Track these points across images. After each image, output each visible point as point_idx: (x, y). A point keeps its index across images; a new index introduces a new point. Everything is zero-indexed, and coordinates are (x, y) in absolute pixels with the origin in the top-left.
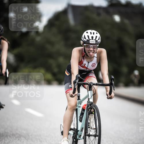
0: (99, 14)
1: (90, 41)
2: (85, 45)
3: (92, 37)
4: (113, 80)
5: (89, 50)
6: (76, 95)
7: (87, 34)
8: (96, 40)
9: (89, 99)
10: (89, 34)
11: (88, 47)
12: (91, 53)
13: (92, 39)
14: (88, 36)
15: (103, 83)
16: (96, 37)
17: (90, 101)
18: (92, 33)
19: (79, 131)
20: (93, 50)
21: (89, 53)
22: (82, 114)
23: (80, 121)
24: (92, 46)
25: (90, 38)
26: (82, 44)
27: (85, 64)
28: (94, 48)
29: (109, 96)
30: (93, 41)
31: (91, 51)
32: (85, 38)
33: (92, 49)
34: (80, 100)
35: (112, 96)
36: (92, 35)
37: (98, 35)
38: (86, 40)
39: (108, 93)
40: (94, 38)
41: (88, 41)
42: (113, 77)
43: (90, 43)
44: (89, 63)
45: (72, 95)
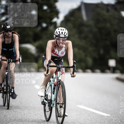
0: (108, 11)
1: (61, 35)
2: (57, 38)
3: (62, 33)
4: (75, 64)
5: (60, 42)
6: (49, 75)
7: (59, 30)
8: (65, 35)
9: (58, 77)
10: (60, 30)
11: (59, 40)
12: (61, 44)
13: (62, 34)
14: (59, 32)
15: (69, 65)
16: (65, 32)
17: (59, 79)
18: (62, 30)
19: (52, 101)
20: (63, 42)
21: (60, 44)
22: (54, 88)
23: (53, 93)
24: (62, 39)
25: (61, 33)
26: (54, 37)
27: (56, 52)
28: (63, 40)
29: (72, 75)
30: (62, 35)
31: (61, 42)
32: (57, 33)
33: (61, 41)
34: (53, 78)
35: (74, 75)
36: (62, 31)
37: (67, 31)
38: (57, 34)
39: (72, 73)
40: (63, 33)
41: (59, 35)
42: (75, 61)
43: (61, 36)
44: (59, 51)
45: (46, 74)
